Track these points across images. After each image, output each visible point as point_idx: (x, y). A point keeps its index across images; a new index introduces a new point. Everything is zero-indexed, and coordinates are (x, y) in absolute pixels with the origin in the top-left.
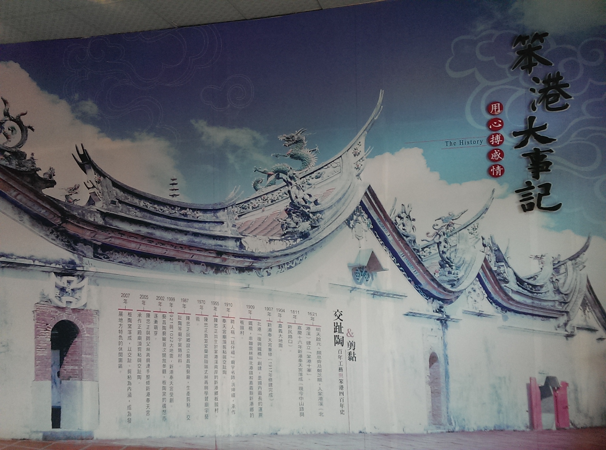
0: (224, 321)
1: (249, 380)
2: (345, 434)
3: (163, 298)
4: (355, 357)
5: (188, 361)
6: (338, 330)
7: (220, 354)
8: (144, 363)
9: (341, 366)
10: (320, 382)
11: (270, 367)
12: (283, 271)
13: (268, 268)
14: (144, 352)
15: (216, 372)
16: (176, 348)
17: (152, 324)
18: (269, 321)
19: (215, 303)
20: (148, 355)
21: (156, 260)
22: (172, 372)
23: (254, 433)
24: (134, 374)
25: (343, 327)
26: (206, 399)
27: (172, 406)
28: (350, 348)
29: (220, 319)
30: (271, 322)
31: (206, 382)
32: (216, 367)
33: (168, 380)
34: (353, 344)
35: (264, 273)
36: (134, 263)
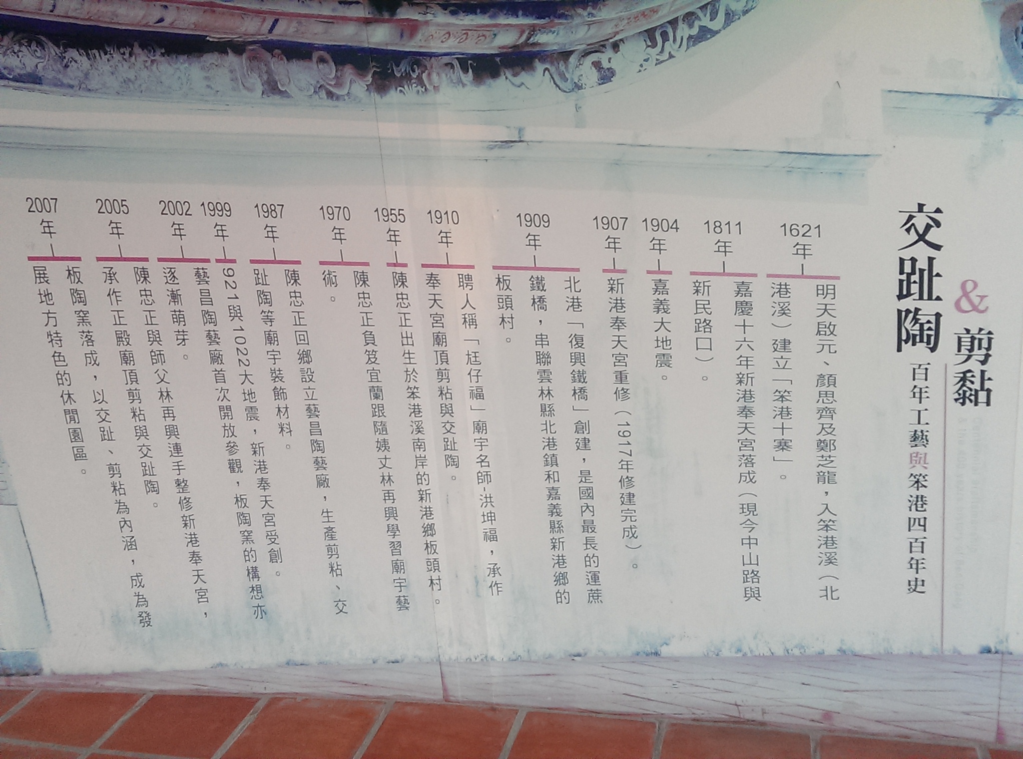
0: (433, 280)
1: (545, 486)
2: (921, 656)
3: (186, 206)
4: (989, 391)
5: (315, 428)
6: (915, 288)
7: (428, 400)
8: (159, 441)
9: (919, 428)
10: (827, 487)
11: (624, 440)
12: (671, 56)
13: (599, 47)
14: (152, 406)
15: (421, 461)
16: (264, 387)
17: (163, 308)
18: (614, 271)
19: (389, 214)
20: (168, 413)
21: (131, 55)
22: (262, 467)
23: (575, 651)
24: (133, 479)
25: (938, 275)
26: (396, 547)
27: (278, 574)
28: (969, 357)
29: (415, 276)
30: (619, 276)
31: (388, 495)
32: (419, 445)
33: (254, 496)
34: (980, 340)
35: (587, 72)
36: (50, 75)
